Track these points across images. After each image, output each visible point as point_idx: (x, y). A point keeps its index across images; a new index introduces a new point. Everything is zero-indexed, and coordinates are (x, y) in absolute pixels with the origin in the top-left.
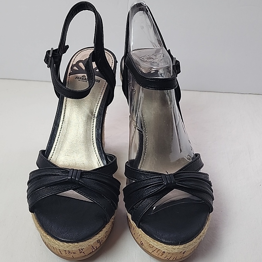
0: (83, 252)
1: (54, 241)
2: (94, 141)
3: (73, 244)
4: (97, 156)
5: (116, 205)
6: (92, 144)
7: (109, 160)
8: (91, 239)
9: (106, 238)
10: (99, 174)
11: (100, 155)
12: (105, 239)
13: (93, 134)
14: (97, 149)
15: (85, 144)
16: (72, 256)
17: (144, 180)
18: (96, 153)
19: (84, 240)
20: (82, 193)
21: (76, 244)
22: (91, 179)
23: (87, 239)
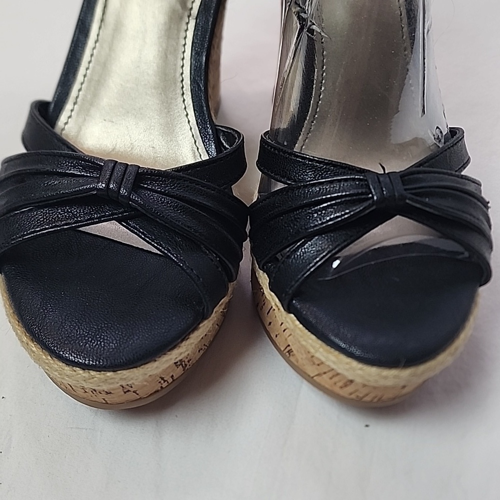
0: (134, 392)
1: (47, 359)
2: (185, 86)
3: (103, 372)
4: (191, 129)
5: (233, 271)
6: (180, 96)
7: (225, 144)
8: (155, 361)
9: (202, 352)
10: (192, 181)
11: (199, 128)
12: (198, 355)
13: (183, 66)
14: (193, 109)
15: (161, 94)
16: (104, 399)
17: (314, 185)
18: (189, 122)
19: (135, 365)
20: (136, 229)
21: (109, 374)
22: (166, 195)
23: (143, 362)
